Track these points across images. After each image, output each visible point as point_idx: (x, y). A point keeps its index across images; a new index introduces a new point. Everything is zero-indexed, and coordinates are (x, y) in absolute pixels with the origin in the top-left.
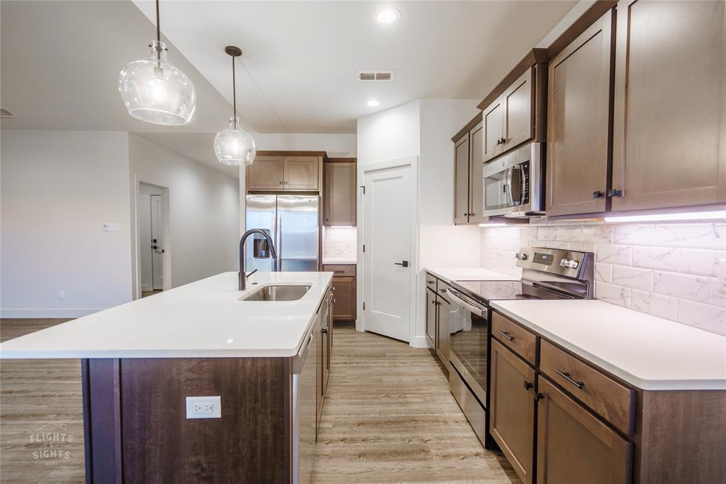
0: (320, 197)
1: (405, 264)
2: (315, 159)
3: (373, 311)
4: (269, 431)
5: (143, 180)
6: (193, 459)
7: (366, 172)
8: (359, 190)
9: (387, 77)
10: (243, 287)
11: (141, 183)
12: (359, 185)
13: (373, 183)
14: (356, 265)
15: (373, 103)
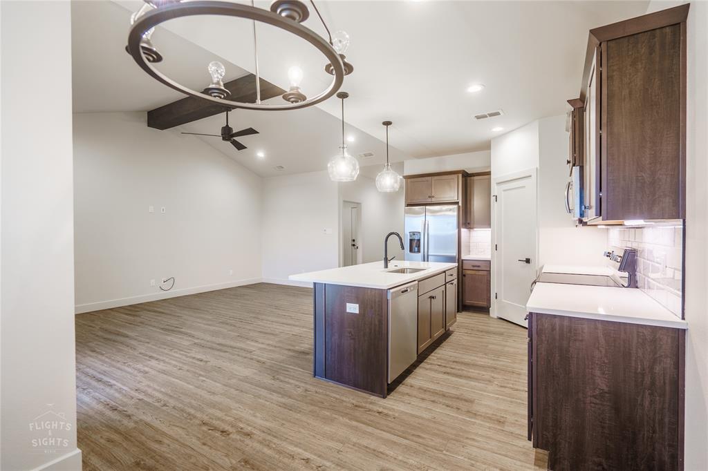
0: (459, 207)
1: (528, 261)
2: (455, 176)
3: (503, 301)
4: (377, 323)
5: (346, 200)
6: (349, 330)
7: (498, 184)
8: (493, 199)
9: (497, 114)
10: (386, 266)
11: (344, 201)
12: (492, 194)
13: (503, 192)
14: (490, 261)
15: (497, 129)
